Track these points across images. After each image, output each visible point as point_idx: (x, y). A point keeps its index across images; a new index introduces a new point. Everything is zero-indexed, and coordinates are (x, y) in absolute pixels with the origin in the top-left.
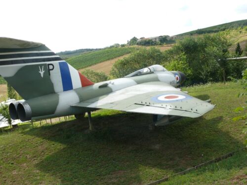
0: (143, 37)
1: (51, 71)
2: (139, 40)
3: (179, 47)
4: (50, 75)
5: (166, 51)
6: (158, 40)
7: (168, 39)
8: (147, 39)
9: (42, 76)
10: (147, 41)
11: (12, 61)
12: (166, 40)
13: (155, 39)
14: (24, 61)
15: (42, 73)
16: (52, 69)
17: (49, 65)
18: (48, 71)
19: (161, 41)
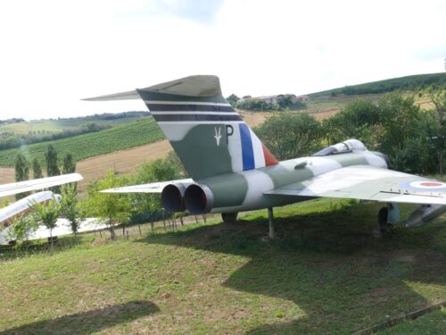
0: (247, 95)
1: (229, 137)
2: (240, 101)
3: (348, 114)
4: (227, 142)
5: (325, 120)
6: (275, 102)
7: (294, 101)
8: (256, 99)
9: (218, 143)
10: (257, 102)
11: (182, 115)
12: (291, 103)
13: (271, 99)
14: (197, 118)
15: (218, 138)
16: (231, 134)
17: (228, 126)
18: (226, 136)
19: (280, 103)
